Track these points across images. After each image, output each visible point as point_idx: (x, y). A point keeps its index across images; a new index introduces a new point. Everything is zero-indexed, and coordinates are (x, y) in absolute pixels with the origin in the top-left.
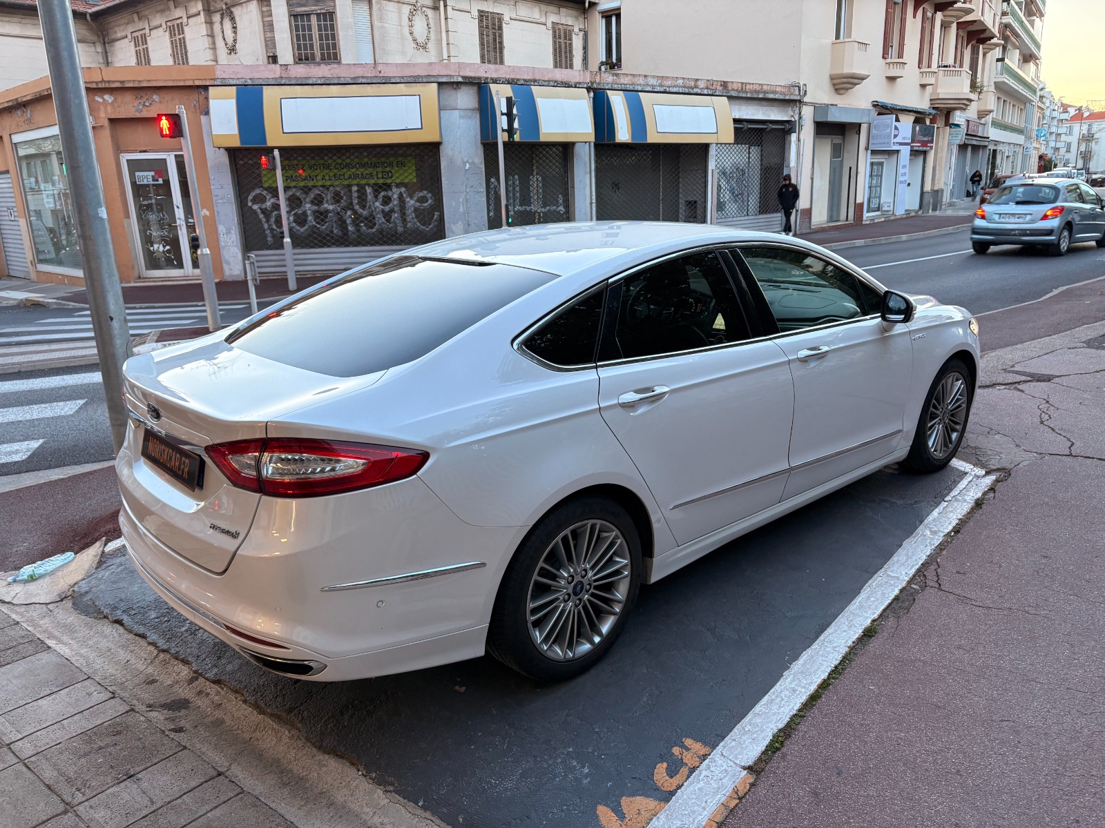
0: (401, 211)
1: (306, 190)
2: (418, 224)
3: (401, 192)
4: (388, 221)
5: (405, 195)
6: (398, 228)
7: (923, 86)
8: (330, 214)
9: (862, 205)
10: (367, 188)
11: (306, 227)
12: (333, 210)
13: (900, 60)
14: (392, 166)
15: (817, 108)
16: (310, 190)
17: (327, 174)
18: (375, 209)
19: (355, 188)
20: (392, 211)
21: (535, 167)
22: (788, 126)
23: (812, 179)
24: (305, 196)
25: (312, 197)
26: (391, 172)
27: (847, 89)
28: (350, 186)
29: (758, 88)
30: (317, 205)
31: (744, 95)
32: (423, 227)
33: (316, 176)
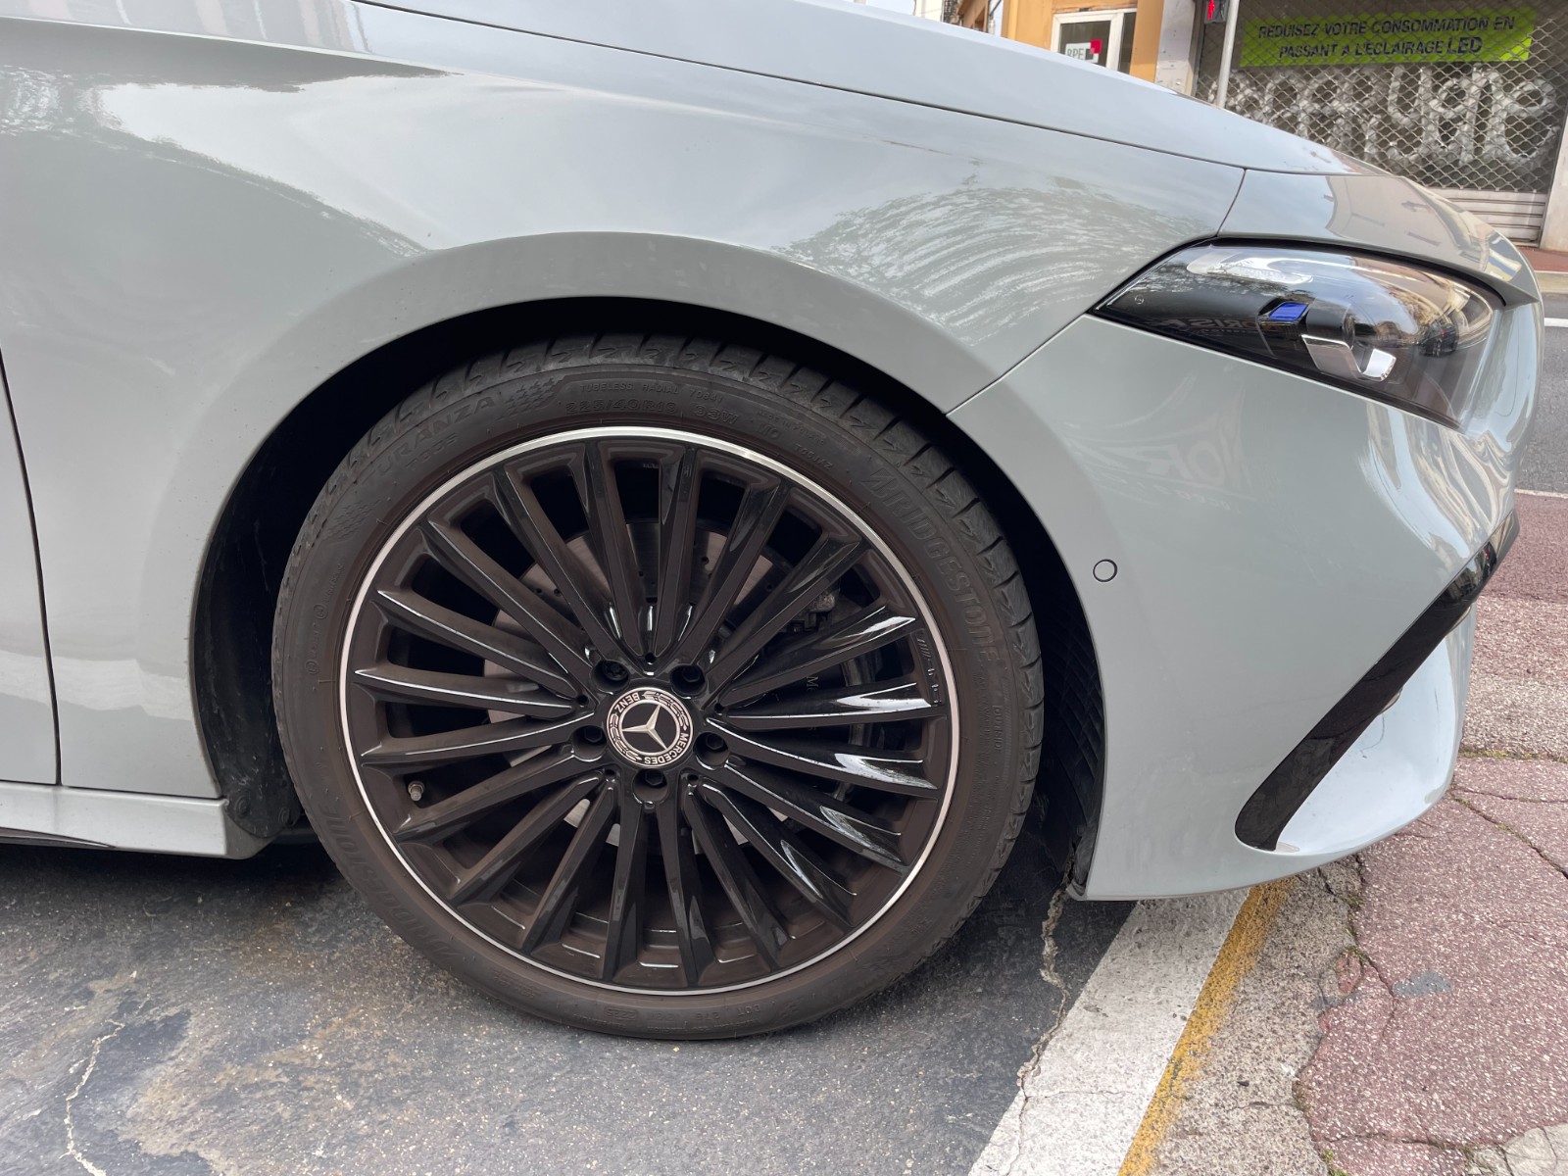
0: (1478, 119)
2: (1508, 148)
3: (1488, 82)
4: (1445, 138)
5: (1494, 88)
6: (1463, 153)
8: (1340, 121)
10: (1422, 71)
14: (1485, 26)
16: (1315, 72)
17: (1352, 41)
18: (1428, 114)
19: (1399, 71)
20: (1458, 119)
24: (1303, 84)
25: (1316, 86)
26: (1478, 39)
28: (1390, 66)
30: (1318, 101)
32: (1515, 155)
33: (1334, 46)
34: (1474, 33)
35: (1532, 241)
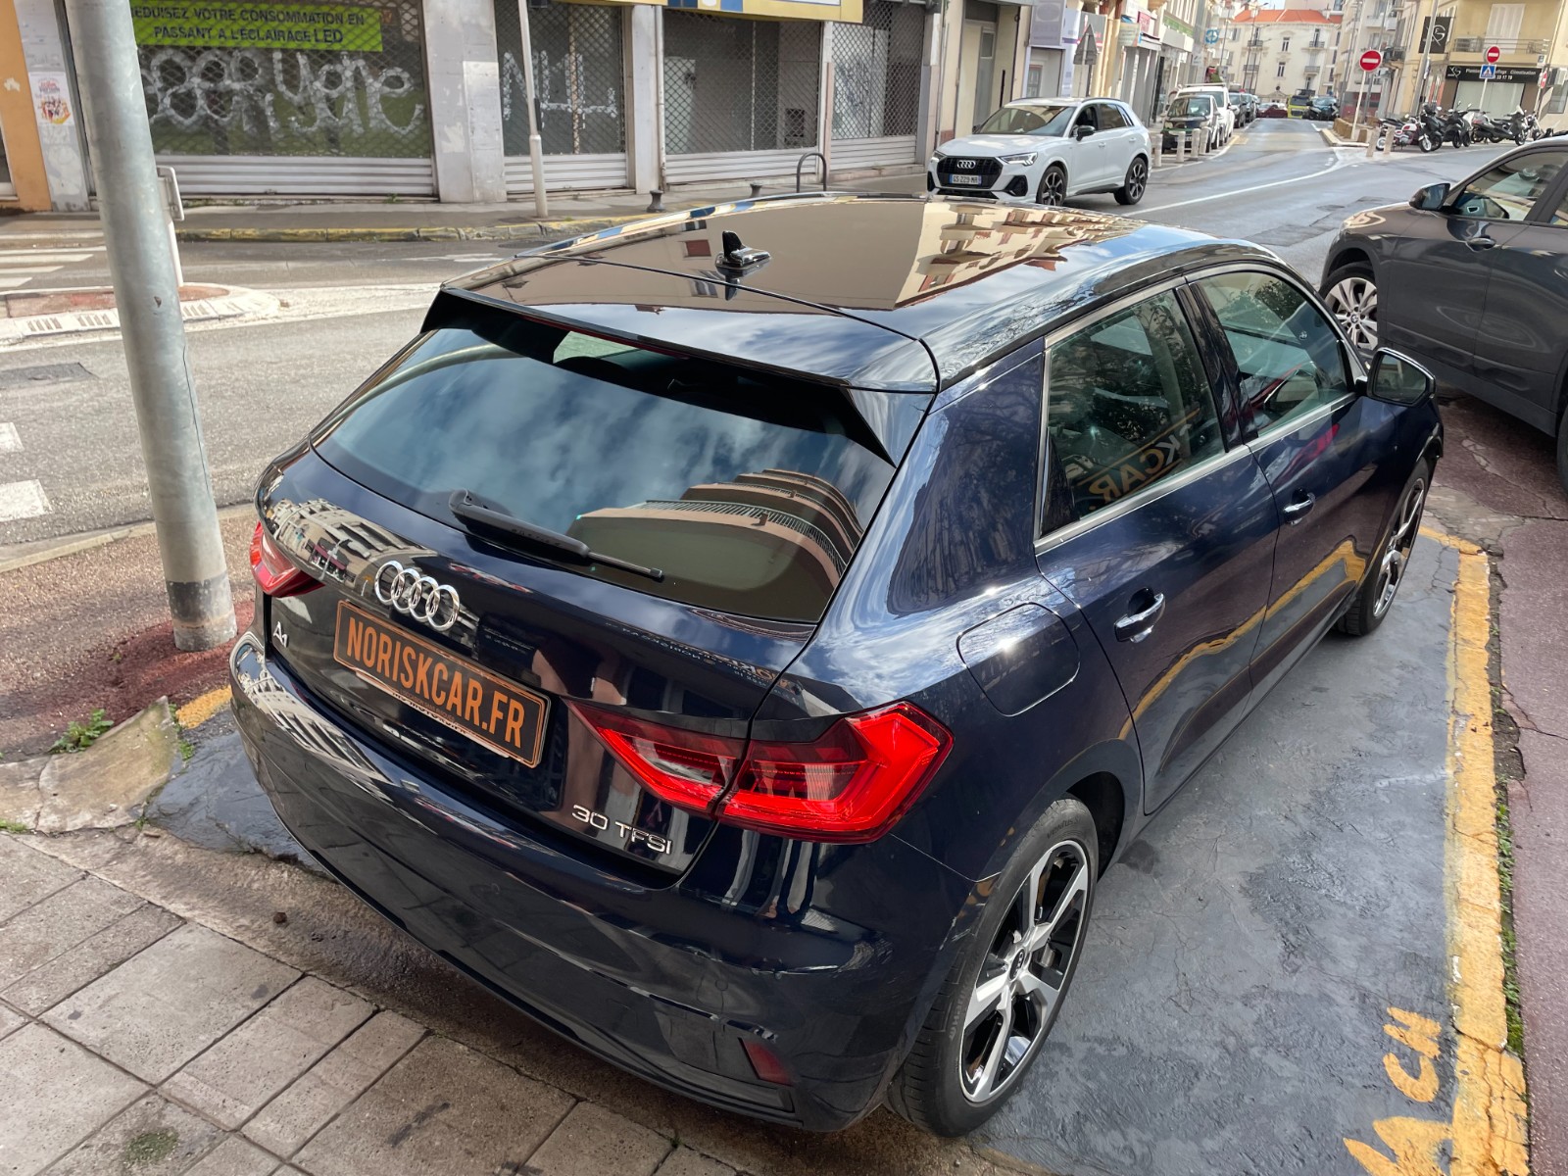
0: (358, 99)
1: (192, 53)
2: (388, 123)
3: (357, 68)
4: (336, 115)
5: (364, 73)
6: (354, 127)
8: (235, 98)
10: (299, 56)
11: (194, 118)
12: (241, 91)
14: (342, 22)
16: (199, 53)
17: (227, 27)
18: (315, 93)
19: (277, 56)
20: (342, 97)
21: (572, 39)
22: (930, 2)
23: (957, 86)
24: (189, 64)
25: (203, 65)
26: (340, 33)
28: (269, 51)
30: (211, 80)
32: (396, 129)
33: (209, 30)
34: (334, 26)
35: (432, 195)
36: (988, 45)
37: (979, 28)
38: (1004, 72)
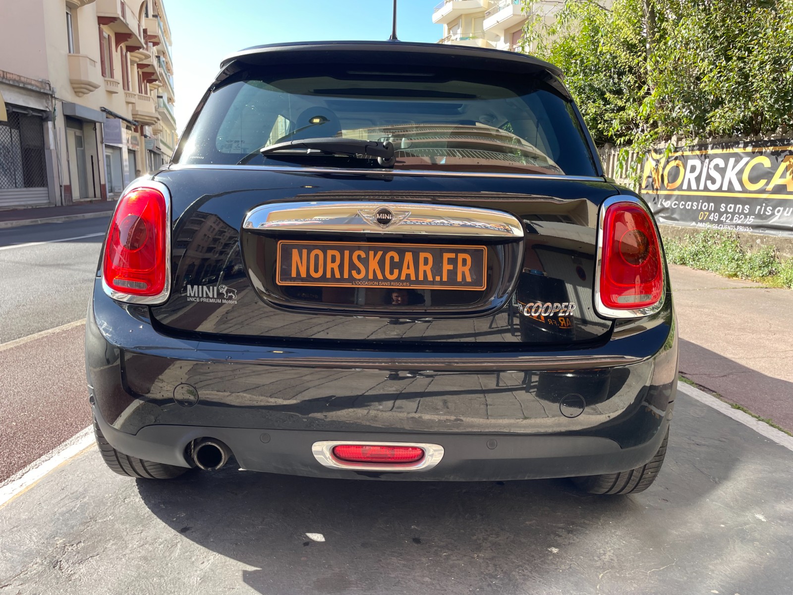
7: (128, 103)
9: (104, 186)
13: (112, 80)
15: (64, 104)
22: (45, 115)
23: (68, 162)
27: (84, 93)
29: (17, 78)
31: (7, 82)
36: (80, 142)
37: (73, 132)
38: (92, 157)
